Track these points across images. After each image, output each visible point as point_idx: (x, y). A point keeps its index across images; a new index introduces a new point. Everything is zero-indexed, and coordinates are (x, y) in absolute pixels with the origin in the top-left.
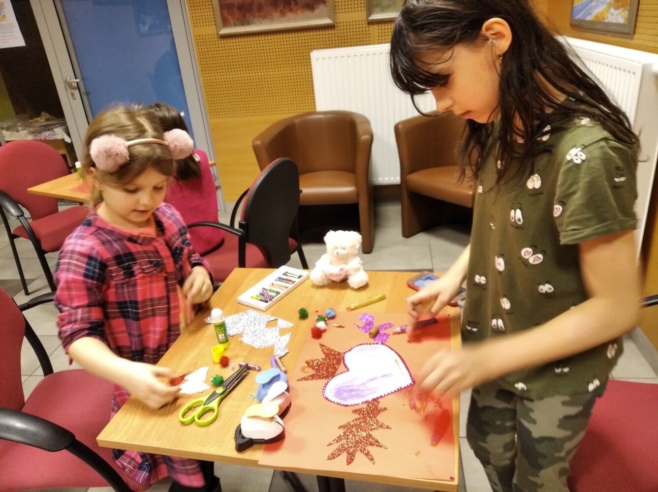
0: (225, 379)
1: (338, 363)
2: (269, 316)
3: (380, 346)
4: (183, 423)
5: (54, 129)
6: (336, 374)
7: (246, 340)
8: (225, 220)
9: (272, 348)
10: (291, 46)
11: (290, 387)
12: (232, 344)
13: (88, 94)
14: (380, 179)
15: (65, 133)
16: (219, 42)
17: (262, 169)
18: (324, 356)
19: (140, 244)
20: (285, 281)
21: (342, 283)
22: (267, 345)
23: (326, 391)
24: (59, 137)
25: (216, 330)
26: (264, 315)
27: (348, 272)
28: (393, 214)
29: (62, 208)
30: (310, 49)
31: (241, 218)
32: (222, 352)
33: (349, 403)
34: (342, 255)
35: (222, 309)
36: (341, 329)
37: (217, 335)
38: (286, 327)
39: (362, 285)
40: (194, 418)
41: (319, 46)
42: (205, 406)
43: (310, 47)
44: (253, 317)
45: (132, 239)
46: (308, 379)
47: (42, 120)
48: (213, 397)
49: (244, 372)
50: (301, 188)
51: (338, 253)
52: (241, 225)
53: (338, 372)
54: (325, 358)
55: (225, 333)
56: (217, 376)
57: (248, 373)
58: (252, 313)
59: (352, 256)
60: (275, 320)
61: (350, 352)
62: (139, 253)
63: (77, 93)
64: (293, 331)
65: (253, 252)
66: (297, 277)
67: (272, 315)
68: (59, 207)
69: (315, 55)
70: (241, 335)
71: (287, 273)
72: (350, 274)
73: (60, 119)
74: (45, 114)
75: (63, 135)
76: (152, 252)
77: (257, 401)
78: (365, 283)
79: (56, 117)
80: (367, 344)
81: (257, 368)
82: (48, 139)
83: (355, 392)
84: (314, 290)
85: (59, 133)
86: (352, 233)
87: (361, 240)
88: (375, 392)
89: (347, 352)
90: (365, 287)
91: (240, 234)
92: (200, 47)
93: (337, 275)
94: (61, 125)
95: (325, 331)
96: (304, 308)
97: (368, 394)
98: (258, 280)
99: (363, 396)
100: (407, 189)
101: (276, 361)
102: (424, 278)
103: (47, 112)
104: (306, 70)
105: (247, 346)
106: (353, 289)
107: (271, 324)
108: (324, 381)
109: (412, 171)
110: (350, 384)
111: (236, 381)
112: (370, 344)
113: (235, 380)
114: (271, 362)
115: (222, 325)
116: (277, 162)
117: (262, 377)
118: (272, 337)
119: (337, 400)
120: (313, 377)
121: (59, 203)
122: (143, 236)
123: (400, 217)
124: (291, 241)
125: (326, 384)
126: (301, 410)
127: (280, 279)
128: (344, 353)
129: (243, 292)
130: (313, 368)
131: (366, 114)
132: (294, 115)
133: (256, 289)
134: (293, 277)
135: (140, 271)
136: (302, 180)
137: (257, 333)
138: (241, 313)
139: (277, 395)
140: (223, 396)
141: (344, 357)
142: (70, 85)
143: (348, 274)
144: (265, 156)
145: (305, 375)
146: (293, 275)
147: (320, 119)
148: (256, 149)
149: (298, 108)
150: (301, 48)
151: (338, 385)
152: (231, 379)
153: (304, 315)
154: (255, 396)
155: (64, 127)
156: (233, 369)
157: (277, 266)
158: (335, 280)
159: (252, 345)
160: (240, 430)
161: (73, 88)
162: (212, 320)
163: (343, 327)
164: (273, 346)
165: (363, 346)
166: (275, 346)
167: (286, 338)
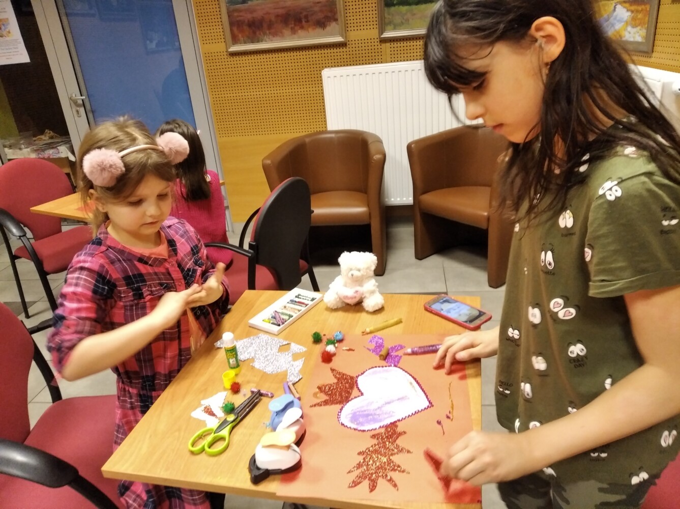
0: (236, 406)
1: (352, 388)
2: (281, 340)
3: (393, 368)
4: (192, 453)
5: (58, 147)
6: (350, 399)
7: (257, 365)
8: (234, 240)
9: (285, 374)
10: (302, 64)
11: (304, 414)
12: (244, 369)
13: (93, 112)
14: (393, 199)
15: (70, 151)
16: (229, 60)
17: (272, 189)
18: (336, 381)
19: (150, 265)
20: (298, 304)
21: (357, 306)
22: (279, 370)
23: (341, 416)
24: (63, 155)
25: (227, 355)
26: (276, 339)
27: (363, 294)
28: (406, 234)
29: (65, 228)
30: (321, 67)
31: (251, 239)
32: (233, 378)
33: (366, 428)
34: (357, 277)
35: (233, 332)
36: (351, 352)
37: (228, 360)
38: (299, 352)
39: (377, 308)
40: (204, 446)
41: (330, 64)
42: (216, 434)
43: (321, 65)
44: (264, 341)
45: (142, 260)
46: (321, 405)
47: (45, 138)
48: (223, 425)
49: (256, 399)
50: (312, 209)
51: (352, 275)
52: (251, 246)
53: (352, 396)
54: (337, 383)
55: (236, 358)
56: (228, 402)
57: (260, 400)
58: (264, 337)
59: (366, 278)
60: (287, 344)
61: (362, 375)
62: (149, 274)
63: (82, 110)
64: (307, 356)
65: (263, 274)
66: (310, 299)
67: (285, 339)
68: (62, 227)
69: (326, 73)
70: (253, 360)
71: (299, 295)
72: (365, 297)
73: (64, 137)
74: (49, 132)
75: (67, 153)
76: (163, 274)
77: (270, 429)
78: (380, 306)
79: (60, 136)
80: (379, 367)
81: (270, 395)
82: (51, 157)
83: (372, 417)
84: (327, 313)
85: (63, 152)
86: (367, 254)
87: (377, 262)
88: (391, 416)
89: (359, 375)
90: (380, 310)
91: (250, 255)
92: (209, 65)
93: (352, 298)
94: (66, 143)
95: (334, 355)
96: (318, 331)
97: (385, 419)
98: (270, 302)
99: (380, 421)
100: (420, 209)
101: (289, 386)
102: (442, 301)
103: (50, 130)
104: (317, 89)
105: (259, 370)
106: (368, 312)
107: (284, 348)
108: (338, 406)
109: (424, 193)
110: (365, 408)
111: (247, 408)
112: (383, 367)
113: (247, 406)
114: (284, 388)
115: (233, 350)
116: (289, 180)
117: (276, 404)
118: (285, 362)
119: (353, 426)
120: (326, 403)
121: (62, 224)
122: (153, 256)
123: (413, 238)
124: (302, 263)
125: (341, 409)
126: (317, 438)
127: (292, 302)
128: (357, 377)
129: (254, 315)
130: (326, 393)
131: (378, 134)
132: (304, 134)
133: (268, 312)
134: (306, 299)
135: (148, 293)
136: (314, 199)
137: (269, 358)
138: (252, 337)
139: (291, 423)
140: (234, 424)
141: (357, 381)
142: (75, 103)
143: (363, 296)
144: (275, 175)
145: (318, 401)
146: (306, 298)
147: (331, 138)
148: (266, 169)
149: (309, 127)
150: (312, 66)
151: (352, 410)
152: (243, 406)
153: (317, 339)
154: (268, 424)
155: (68, 145)
156: (245, 395)
157: (289, 288)
158: (350, 303)
159: (265, 371)
160: (255, 461)
161: (78, 106)
162: (223, 344)
163: (354, 350)
164: (286, 371)
165: (375, 369)
166: (289, 372)
167: (299, 364)
